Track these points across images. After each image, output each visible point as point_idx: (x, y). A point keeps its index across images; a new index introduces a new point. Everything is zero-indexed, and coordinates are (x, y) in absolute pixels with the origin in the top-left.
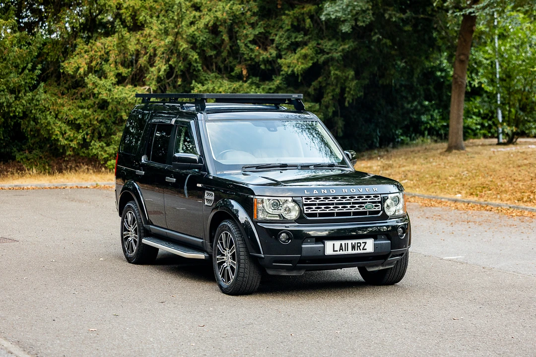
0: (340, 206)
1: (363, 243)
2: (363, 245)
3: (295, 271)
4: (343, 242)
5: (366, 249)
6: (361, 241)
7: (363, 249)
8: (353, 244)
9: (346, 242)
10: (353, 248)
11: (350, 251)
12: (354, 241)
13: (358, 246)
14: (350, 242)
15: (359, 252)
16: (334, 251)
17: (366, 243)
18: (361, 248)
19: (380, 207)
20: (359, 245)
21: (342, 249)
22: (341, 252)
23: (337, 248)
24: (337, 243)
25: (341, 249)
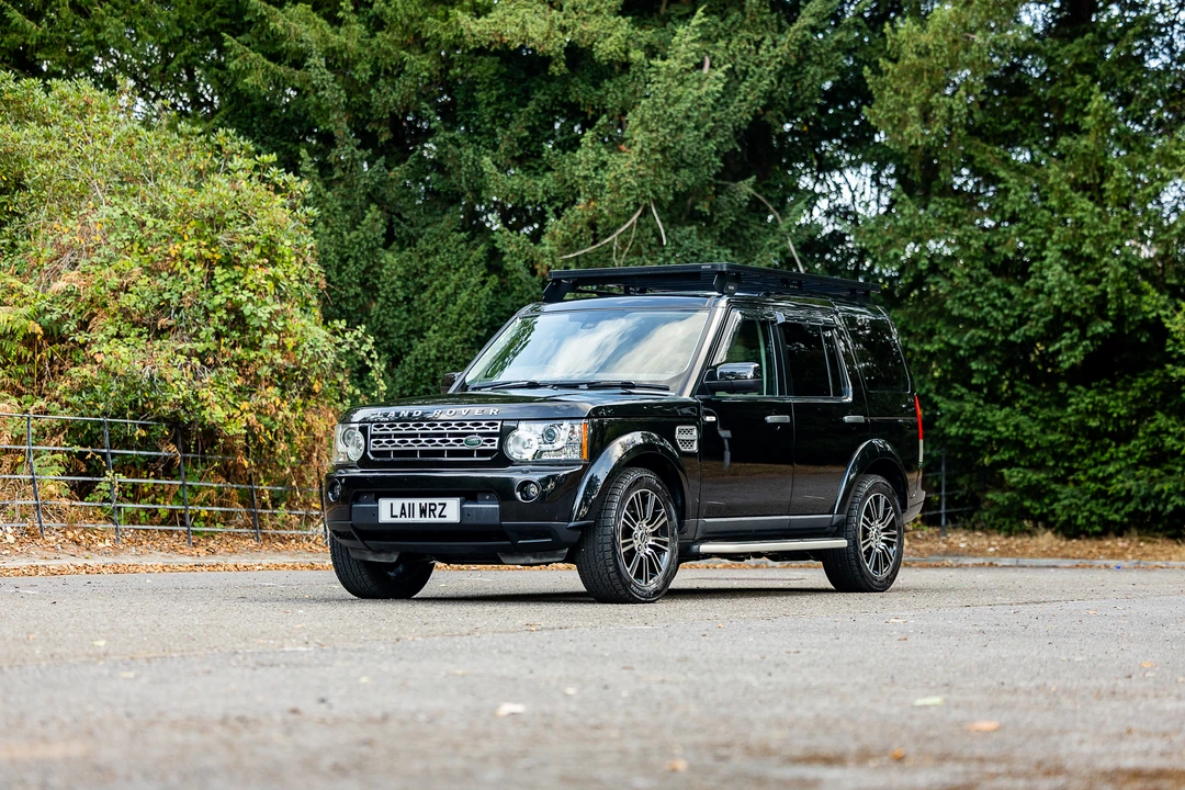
0: (437, 439)
1: (440, 504)
2: (439, 508)
3: (384, 555)
4: (407, 501)
5: (445, 516)
6: (437, 501)
7: (440, 516)
8: (423, 505)
9: (411, 501)
10: (423, 512)
11: (417, 519)
12: (424, 501)
13: (430, 510)
14: (417, 502)
15: (432, 520)
16: (392, 516)
17: (445, 505)
18: (437, 513)
19: (496, 443)
20: (433, 507)
21: (405, 514)
22: (403, 520)
23: (397, 511)
24: (398, 503)
25: (403, 514)
